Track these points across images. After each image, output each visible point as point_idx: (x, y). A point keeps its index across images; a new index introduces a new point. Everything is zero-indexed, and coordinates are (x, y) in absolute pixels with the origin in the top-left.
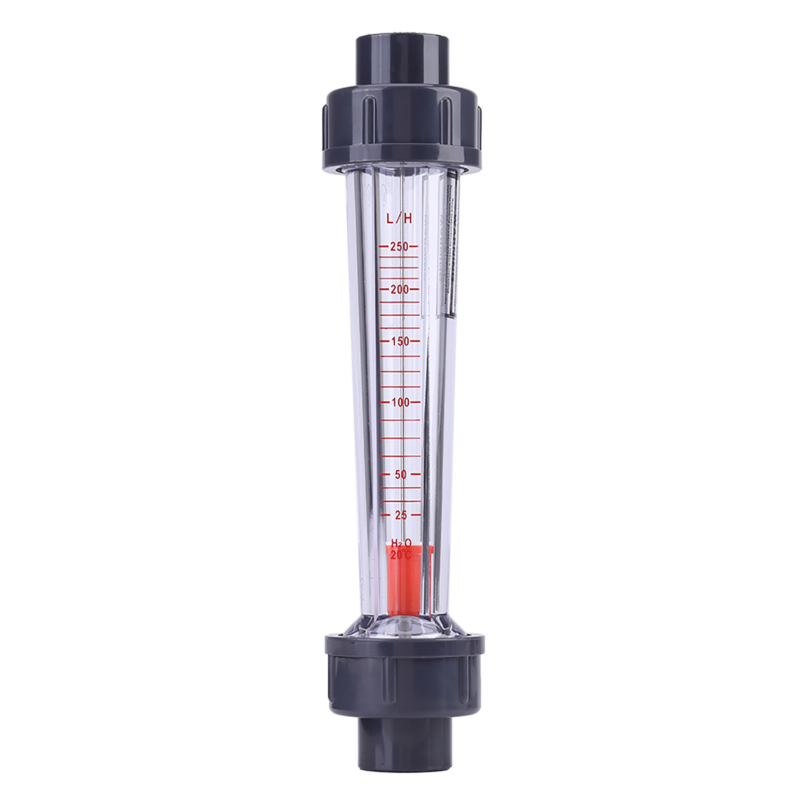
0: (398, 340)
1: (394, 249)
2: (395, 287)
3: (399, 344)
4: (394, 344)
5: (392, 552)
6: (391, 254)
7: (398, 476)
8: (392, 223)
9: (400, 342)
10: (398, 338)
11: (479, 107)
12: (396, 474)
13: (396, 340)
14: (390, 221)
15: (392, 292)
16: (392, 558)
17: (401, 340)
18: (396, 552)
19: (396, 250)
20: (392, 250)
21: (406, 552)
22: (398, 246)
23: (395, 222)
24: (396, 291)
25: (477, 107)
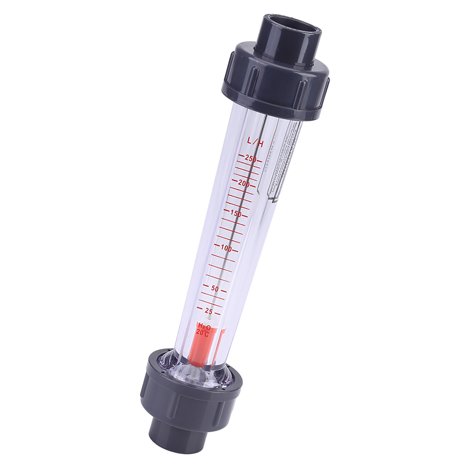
0: (235, 212)
1: (247, 159)
2: (242, 181)
3: (235, 215)
4: (232, 214)
5: (198, 330)
6: (245, 161)
7: (213, 289)
8: (250, 143)
9: (236, 214)
10: (235, 211)
11: (329, 78)
12: (213, 287)
13: (234, 212)
14: (249, 142)
15: (239, 184)
16: (197, 333)
17: (236, 213)
18: (200, 331)
19: (248, 160)
20: (246, 159)
21: (206, 333)
22: (250, 158)
23: (252, 144)
24: (241, 184)
25: (328, 78)
